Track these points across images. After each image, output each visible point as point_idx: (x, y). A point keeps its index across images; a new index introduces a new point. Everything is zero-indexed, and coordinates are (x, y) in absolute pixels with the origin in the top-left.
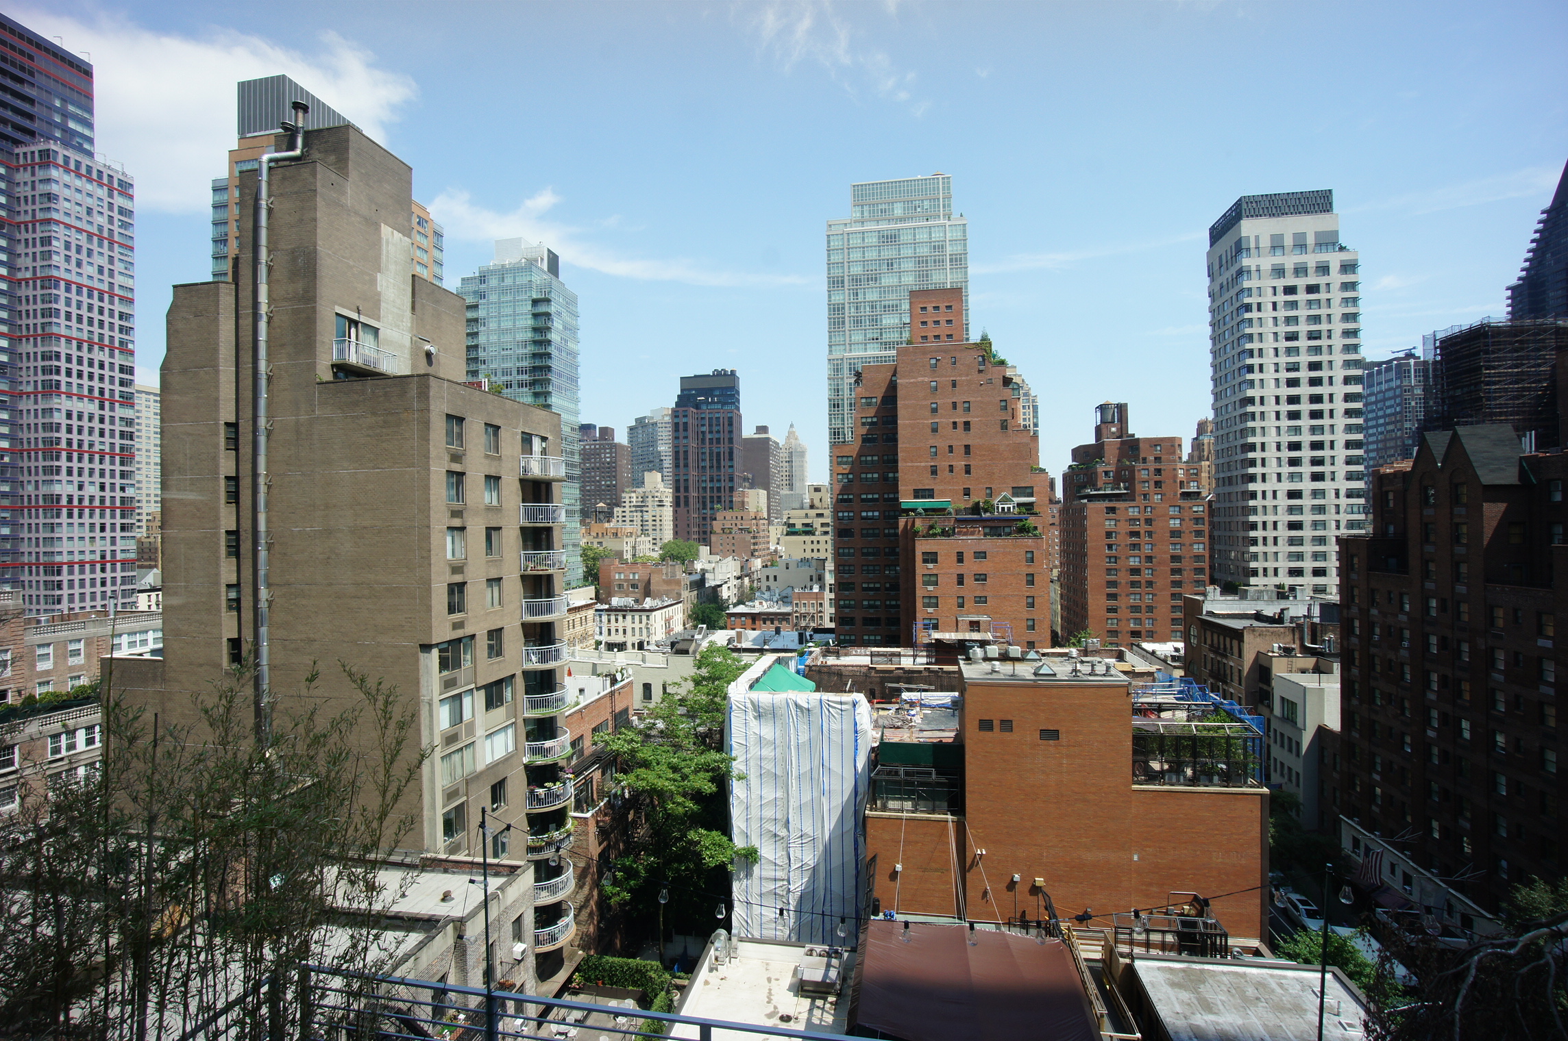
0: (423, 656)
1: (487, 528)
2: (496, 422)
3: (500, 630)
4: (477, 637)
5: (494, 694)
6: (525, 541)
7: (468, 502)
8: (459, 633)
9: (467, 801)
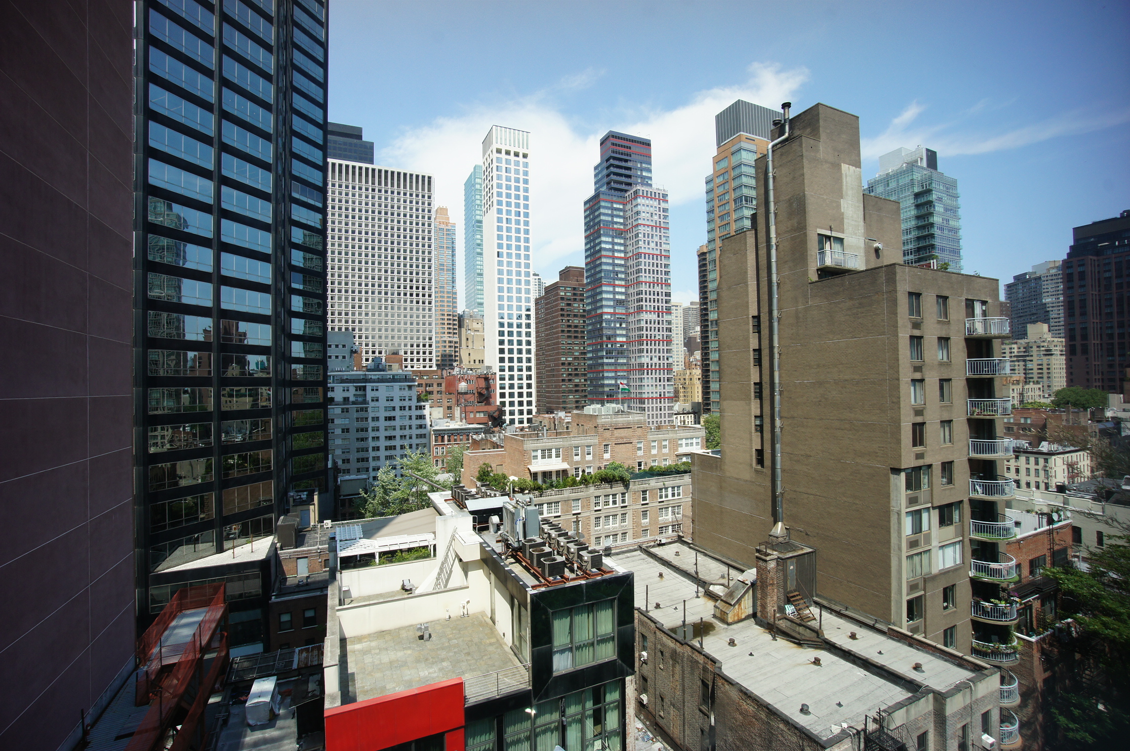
0: (893, 477)
1: (940, 380)
2: (945, 294)
3: (951, 463)
4: (934, 467)
5: (945, 514)
6: (969, 388)
7: (926, 360)
8: (920, 462)
9: (925, 595)
